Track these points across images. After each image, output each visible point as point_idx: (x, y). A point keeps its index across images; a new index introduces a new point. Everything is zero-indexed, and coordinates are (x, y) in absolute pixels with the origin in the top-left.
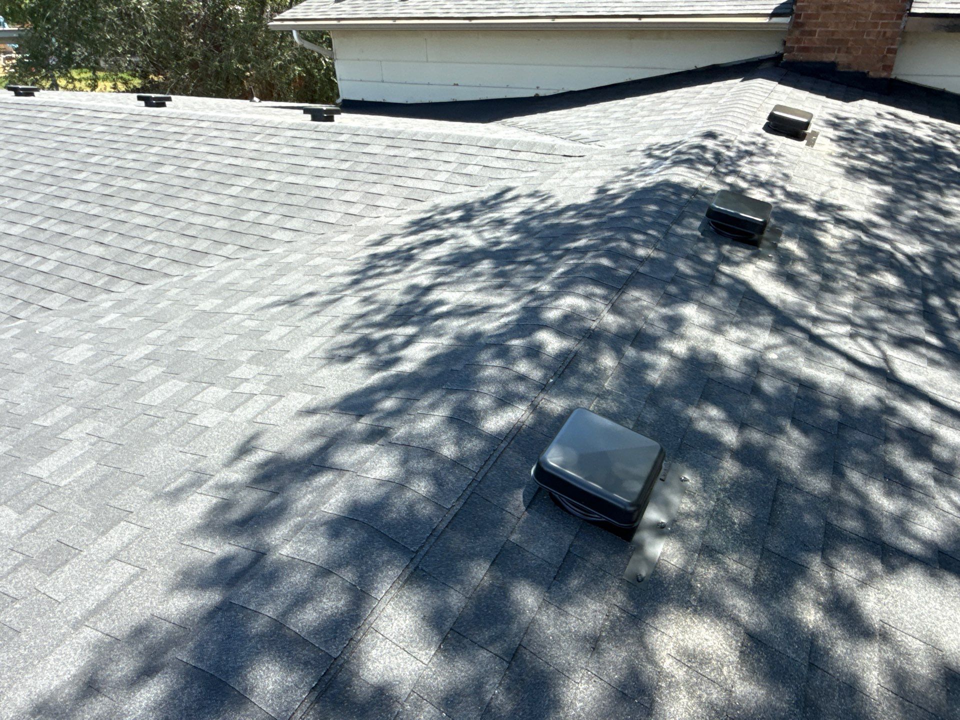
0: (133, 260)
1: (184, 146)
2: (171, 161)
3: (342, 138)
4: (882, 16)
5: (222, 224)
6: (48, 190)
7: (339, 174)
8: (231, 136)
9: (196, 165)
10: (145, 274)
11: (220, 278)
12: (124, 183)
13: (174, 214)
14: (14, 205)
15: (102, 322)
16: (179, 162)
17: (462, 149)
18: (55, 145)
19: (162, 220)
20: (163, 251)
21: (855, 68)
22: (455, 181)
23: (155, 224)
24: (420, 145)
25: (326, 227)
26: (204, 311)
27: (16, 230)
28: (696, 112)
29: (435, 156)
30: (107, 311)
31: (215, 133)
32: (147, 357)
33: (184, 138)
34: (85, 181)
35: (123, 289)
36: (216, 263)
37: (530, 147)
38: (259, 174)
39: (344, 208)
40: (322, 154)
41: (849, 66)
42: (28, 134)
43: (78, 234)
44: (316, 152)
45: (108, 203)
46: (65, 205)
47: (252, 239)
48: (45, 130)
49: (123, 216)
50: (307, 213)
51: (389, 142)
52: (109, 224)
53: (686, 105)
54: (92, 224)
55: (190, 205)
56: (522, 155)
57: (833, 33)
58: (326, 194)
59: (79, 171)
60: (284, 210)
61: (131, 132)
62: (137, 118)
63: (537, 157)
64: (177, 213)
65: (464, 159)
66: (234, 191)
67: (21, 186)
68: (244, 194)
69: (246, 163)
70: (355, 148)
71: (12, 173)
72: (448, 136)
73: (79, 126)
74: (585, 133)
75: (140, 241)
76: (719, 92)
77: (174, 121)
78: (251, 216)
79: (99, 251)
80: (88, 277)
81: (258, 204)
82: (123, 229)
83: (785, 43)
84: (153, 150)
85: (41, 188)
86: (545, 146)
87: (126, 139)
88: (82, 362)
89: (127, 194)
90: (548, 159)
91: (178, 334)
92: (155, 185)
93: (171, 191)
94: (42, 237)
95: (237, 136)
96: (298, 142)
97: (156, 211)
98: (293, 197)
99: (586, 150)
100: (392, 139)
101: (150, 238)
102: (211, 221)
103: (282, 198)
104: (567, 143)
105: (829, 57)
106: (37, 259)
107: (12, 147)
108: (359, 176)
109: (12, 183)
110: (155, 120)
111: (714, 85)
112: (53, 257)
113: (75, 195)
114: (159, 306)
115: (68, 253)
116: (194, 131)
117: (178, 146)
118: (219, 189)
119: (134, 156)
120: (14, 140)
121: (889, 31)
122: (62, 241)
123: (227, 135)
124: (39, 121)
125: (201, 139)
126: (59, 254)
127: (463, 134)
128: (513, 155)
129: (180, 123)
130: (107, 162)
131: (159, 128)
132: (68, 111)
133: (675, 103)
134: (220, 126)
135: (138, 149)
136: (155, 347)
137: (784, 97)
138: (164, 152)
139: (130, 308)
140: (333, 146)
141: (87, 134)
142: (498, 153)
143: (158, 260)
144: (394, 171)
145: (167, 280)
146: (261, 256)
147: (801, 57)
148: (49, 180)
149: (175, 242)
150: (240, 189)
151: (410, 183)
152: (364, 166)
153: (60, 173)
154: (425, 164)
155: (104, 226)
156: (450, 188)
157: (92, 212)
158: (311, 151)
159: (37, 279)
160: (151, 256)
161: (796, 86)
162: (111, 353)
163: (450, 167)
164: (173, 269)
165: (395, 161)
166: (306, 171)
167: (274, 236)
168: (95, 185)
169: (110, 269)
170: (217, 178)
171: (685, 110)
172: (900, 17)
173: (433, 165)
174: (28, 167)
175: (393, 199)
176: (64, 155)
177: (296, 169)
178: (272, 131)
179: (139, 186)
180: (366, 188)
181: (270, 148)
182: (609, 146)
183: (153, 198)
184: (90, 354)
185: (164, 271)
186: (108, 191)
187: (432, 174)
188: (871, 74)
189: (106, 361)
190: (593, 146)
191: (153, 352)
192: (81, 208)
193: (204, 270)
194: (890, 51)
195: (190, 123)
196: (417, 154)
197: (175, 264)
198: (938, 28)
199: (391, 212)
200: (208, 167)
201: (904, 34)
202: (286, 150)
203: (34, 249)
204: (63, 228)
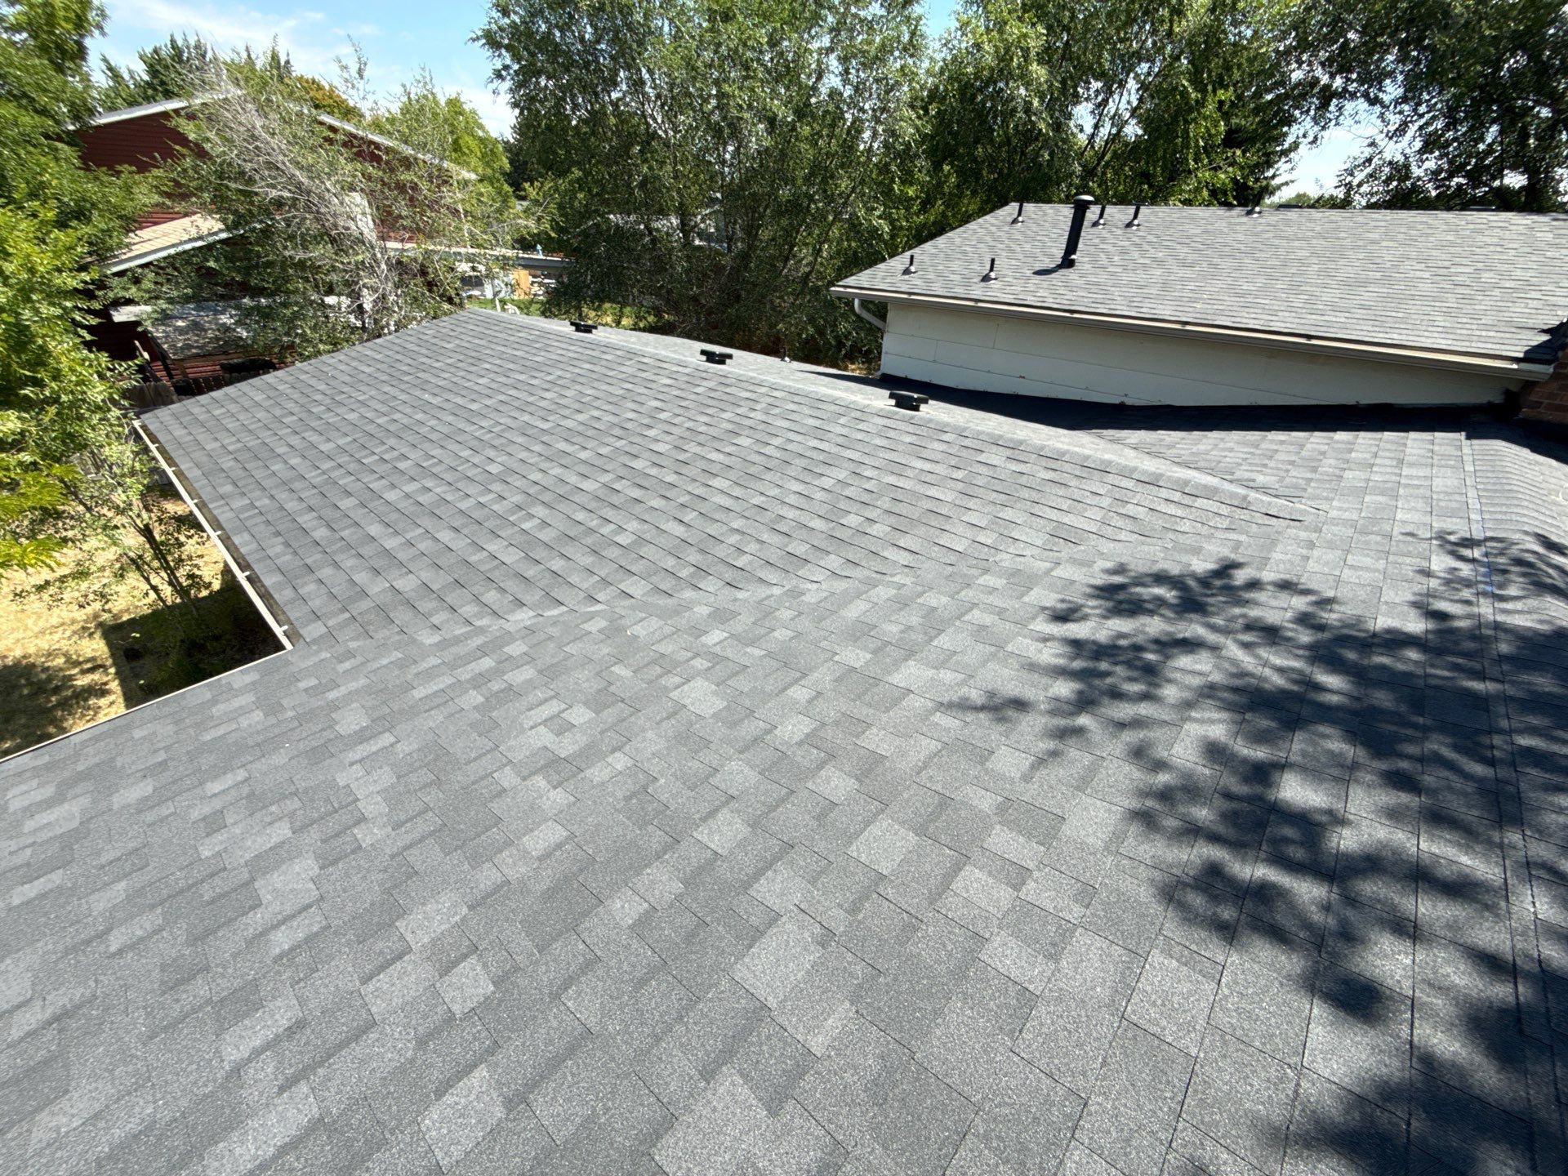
2: (747, 432)
5: (818, 524)
6: (619, 444)
8: (811, 413)
9: (776, 442)
10: (736, 573)
12: (699, 450)
13: (760, 500)
14: (584, 455)
16: (756, 435)
18: (620, 392)
19: (745, 505)
20: (754, 547)
23: (739, 509)
27: (587, 485)
31: (792, 407)
33: (758, 407)
34: (655, 440)
35: (712, 589)
38: (852, 467)
39: (970, 533)
40: (924, 454)
42: (594, 376)
43: (654, 503)
44: (917, 451)
45: (683, 471)
46: (637, 464)
49: (701, 491)
50: (923, 531)
51: (1009, 453)
52: (688, 498)
54: (669, 495)
55: (775, 492)
58: (940, 508)
59: (650, 427)
60: (892, 521)
64: (762, 498)
66: (824, 482)
67: (590, 433)
68: (838, 490)
69: (832, 449)
71: (580, 417)
75: (724, 528)
79: (679, 530)
81: (858, 506)
82: (703, 507)
84: (726, 416)
85: (611, 440)
89: (702, 464)
92: (732, 458)
93: (752, 470)
94: (616, 500)
95: (818, 414)
96: (892, 434)
97: (738, 492)
100: (1010, 449)
101: (735, 525)
103: (886, 503)
107: (579, 388)
109: (581, 428)
110: (724, 380)
112: (629, 527)
113: (647, 454)
115: (646, 526)
116: (768, 400)
117: (752, 415)
118: (807, 477)
119: (706, 419)
122: (638, 510)
123: (807, 411)
124: (603, 364)
125: (777, 411)
126: (633, 525)
129: (751, 388)
130: (677, 420)
131: (728, 390)
132: (631, 356)
134: (796, 399)
135: (709, 411)
138: (739, 420)
140: (937, 446)
141: (653, 386)
143: (748, 557)
148: (617, 432)
149: (766, 537)
150: (832, 481)
151: (1050, 514)
152: (985, 479)
153: (629, 425)
155: (683, 500)
157: (668, 480)
159: (615, 553)
160: (740, 551)
164: (769, 574)
168: (668, 447)
169: (695, 557)
170: (803, 463)
174: (596, 413)
176: (631, 406)
178: (858, 415)
179: (715, 456)
181: (860, 436)
183: (733, 475)
186: (682, 457)
192: (654, 471)
197: (770, 568)
200: (789, 447)
204: (637, 493)
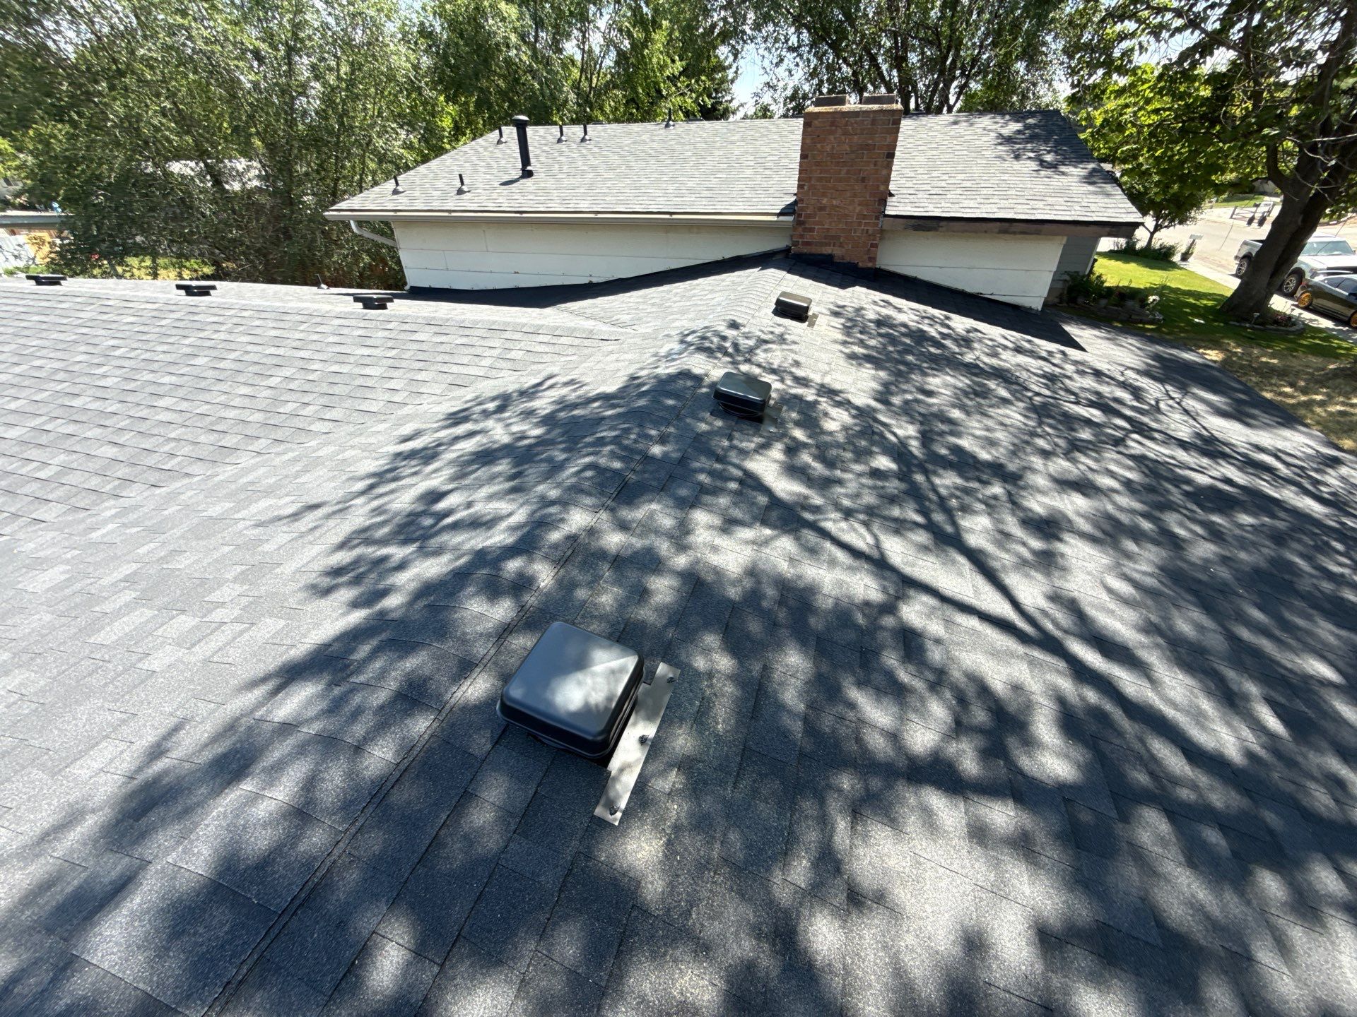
0: (151, 460)
1: (222, 336)
2: (206, 353)
3: (390, 326)
4: (865, 217)
5: (258, 417)
6: (59, 387)
7: (384, 361)
8: (274, 325)
9: (233, 356)
10: (164, 475)
11: (242, 476)
12: (150, 377)
13: (204, 409)
14: (13, 406)
15: (95, 535)
16: (214, 353)
17: (508, 335)
18: (74, 337)
19: (189, 415)
20: (187, 450)
21: (847, 259)
22: (498, 365)
23: (180, 421)
24: (467, 332)
25: (367, 416)
26: (211, 518)
28: (719, 298)
29: (481, 342)
30: (106, 522)
31: (258, 323)
32: (125, 580)
33: (223, 328)
34: (104, 376)
35: (134, 494)
36: (245, 460)
37: (571, 332)
38: (301, 364)
39: (387, 396)
40: (369, 342)
41: (843, 258)
42: (44, 326)
43: (89, 434)
44: (363, 341)
45: (129, 399)
46: (77, 402)
47: (288, 432)
48: (65, 321)
49: (144, 413)
50: (348, 403)
51: (437, 329)
52: (128, 421)
53: (712, 291)
54: (107, 423)
55: (223, 398)
56: (563, 340)
57: (828, 230)
58: (370, 383)
59: (100, 365)
60: (324, 400)
61: (163, 322)
62: (174, 308)
63: (577, 342)
64: (208, 407)
65: (509, 345)
66: (273, 382)
67: (26, 383)
68: (284, 385)
69: (290, 353)
70: (403, 336)
71: (17, 370)
72: (494, 322)
73: (105, 317)
74: (625, 318)
75: (162, 439)
76: (738, 280)
77: (213, 311)
78: (289, 408)
79: (111, 452)
80: (94, 482)
81: (298, 395)
82: (143, 427)
83: (792, 237)
84: (187, 341)
85: (52, 385)
86: (584, 330)
87: (157, 330)
88: (48, 590)
89: (150, 389)
90: (586, 342)
91: (171, 547)
92: (185, 378)
93: (203, 384)
94: (44, 439)
95: (281, 325)
96: (345, 331)
97: (184, 406)
98: (335, 387)
99: (622, 334)
100: (439, 326)
101: (173, 435)
102: (245, 415)
103: (325, 388)
104: (605, 328)
105: (827, 250)
106: (35, 464)
107: (22, 341)
108: (404, 364)
109: (16, 380)
110: (193, 309)
111: (737, 273)
112: (56, 461)
113: (90, 392)
114: (166, 512)
115: (74, 456)
116: (235, 320)
117: (215, 336)
118: (257, 380)
119: (165, 348)
120: (26, 332)
121: (871, 230)
122: (68, 444)
123: (271, 324)
124: (58, 312)
125: (241, 328)
126: (62, 458)
127: (509, 320)
128: (555, 340)
129: (221, 312)
130: (132, 355)
131: (196, 318)
132: (94, 301)
133: (703, 290)
134: (263, 315)
135: (170, 340)
136: (139, 565)
137: (791, 284)
138: (199, 343)
139: (132, 517)
140: (380, 334)
141: (114, 326)
142: (541, 338)
143: (180, 459)
144: (439, 358)
145: (186, 481)
146: (292, 450)
147: (805, 250)
149: (202, 439)
150: (279, 379)
151: (455, 369)
152: (411, 353)
153: (76, 368)
154: (471, 350)
155: (121, 425)
156: (494, 373)
157: (109, 410)
158: (358, 340)
159: (32, 488)
160: (172, 455)
161: (801, 275)
162: (87, 575)
163: (495, 353)
164: (196, 468)
165: (442, 348)
166: (352, 359)
167: (312, 428)
169: (122, 471)
170: (256, 369)
171: (709, 296)
172: (877, 218)
173: (479, 351)
175: (437, 385)
176: (83, 348)
177: (341, 358)
178: (318, 320)
179: (167, 379)
180: (411, 375)
181: (315, 337)
182: (642, 329)
183: (181, 393)
184: (63, 577)
185: (185, 471)
186: (131, 386)
187: (477, 359)
188: (861, 265)
189: (78, 586)
190: (629, 330)
191: (135, 573)
192: (96, 405)
193: (229, 468)
194: (873, 245)
195: (232, 312)
196: (464, 340)
197: (199, 463)
198: (906, 227)
199: (434, 398)
200: (246, 358)
201: (882, 231)
202: (331, 339)
203: (33, 453)
204: (71, 429)
